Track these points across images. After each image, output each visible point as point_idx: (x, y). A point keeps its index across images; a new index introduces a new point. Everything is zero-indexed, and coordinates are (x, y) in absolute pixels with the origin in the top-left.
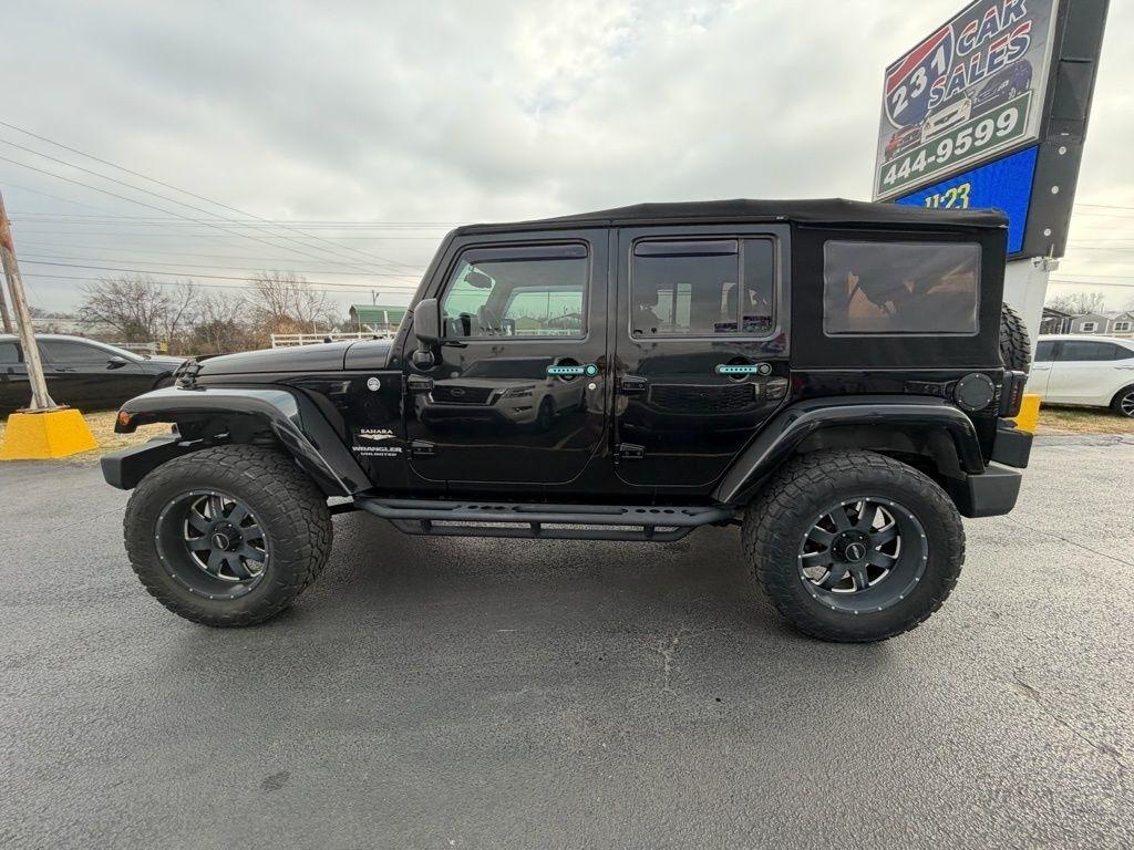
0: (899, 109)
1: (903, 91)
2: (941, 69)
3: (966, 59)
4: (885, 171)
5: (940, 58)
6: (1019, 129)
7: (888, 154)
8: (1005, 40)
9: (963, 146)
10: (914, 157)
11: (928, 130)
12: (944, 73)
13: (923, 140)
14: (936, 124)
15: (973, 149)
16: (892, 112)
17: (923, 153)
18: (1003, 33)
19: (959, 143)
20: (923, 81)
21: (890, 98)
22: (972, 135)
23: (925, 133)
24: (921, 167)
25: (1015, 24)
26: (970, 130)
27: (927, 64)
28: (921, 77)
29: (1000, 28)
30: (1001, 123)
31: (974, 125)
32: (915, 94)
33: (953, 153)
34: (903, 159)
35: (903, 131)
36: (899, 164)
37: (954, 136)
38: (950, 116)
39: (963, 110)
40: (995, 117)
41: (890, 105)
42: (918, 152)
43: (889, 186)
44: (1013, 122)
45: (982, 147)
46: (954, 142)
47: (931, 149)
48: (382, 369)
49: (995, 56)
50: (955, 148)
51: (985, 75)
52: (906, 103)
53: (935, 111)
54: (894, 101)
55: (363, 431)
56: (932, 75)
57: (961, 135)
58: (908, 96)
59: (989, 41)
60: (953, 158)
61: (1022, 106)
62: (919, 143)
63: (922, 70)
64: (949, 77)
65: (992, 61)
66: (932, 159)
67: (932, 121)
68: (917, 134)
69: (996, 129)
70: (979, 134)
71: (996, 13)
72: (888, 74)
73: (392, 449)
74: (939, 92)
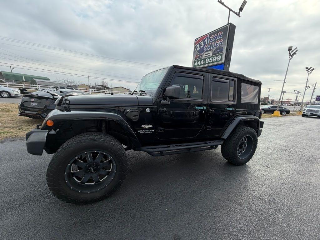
0: (198, 49)
1: (199, 45)
2: (207, 43)
3: (212, 43)
4: (195, 62)
5: (206, 41)
6: (221, 60)
7: (196, 59)
8: (219, 41)
9: (211, 61)
10: (201, 61)
11: (204, 56)
12: (207, 44)
13: (203, 57)
14: (206, 55)
15: (213, 62)
16: (196, 50)
17: (203, 60)
18: (218, 40)
19: (210, 60)
20: (203, 45)
21: (196, 46)
22: (213, 59)
23: (203, 56)
24: (203, 63)
25: (220, 39)
26: (212, 58)
27: (204, 41)
28: (202, 43)
29: (218, 39)
30: (218, 58)
31: (213, 57)
32: (201, 47)
33: (209, 62)
34: (199, 60)
35: (199, 54)
36: (198, 61)
37: (209, 58)
38: (208, 54)
39: (211, 53)
40: (217, 56)
41: (196, 48)
42: (202, 60)
43: (195, 66)
44: (220, 58)
45: (214, 62)
46: (209, 59)
47: (205, 60)
48: (151, 105)
49: (217, 44)
50: (209, 61)
51: (215, 47)
52: (199, 48)
53: (205, 52)
54: (197, 47)
55: (142, 125)
56: (205, 44)
57: (210, 58)
58: (200, 47)
59: (215, 41)
60: (209, 63)
61: (222, 55)
62: (202, 58)
63: (203, 42)
64: (208, 45)
65: (216, 45)
66: (205, 62)
67: (205, 54)
68: (202, 56)
69: (217, 59)
70: (214, 59)
71: (217, 35)
72: (195, 41)
73: (151, 131)
74: (206, 48)
